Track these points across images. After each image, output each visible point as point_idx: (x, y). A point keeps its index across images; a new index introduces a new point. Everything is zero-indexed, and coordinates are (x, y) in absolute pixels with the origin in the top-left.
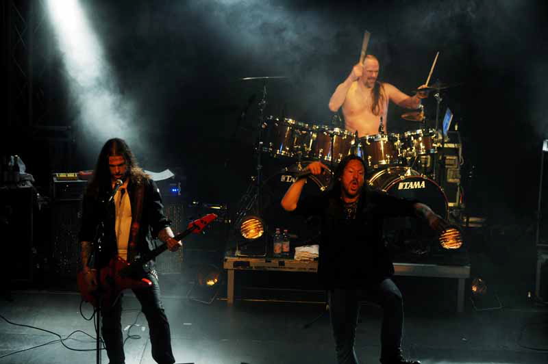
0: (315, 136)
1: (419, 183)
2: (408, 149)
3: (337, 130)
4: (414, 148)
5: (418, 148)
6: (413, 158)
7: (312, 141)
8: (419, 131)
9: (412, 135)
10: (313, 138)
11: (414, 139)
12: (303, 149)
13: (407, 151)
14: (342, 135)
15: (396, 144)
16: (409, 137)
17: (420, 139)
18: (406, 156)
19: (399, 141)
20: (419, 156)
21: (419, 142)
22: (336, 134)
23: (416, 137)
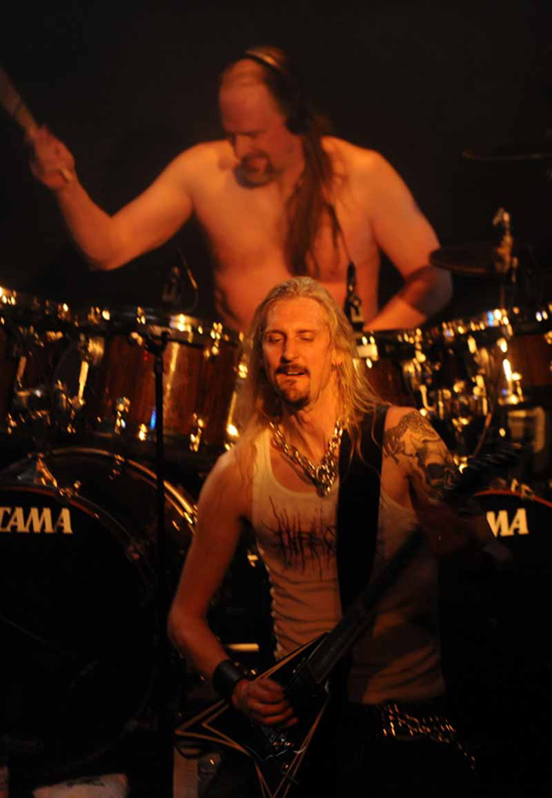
0: (96, 348)
1: (503, 515)
2: (457, 388)
3: (182, 323)
4: (480, 380)
5: (495, 382)
6: (477, 419)
7: (85, 367)
8: (497, 317)
9: (469, 333)
10: (91, 358)
11: (479, 345)
12: (50, 401)
13: (455, 395)
14: (202, 342)
15: (410, 368)
16: (461, 340)
17: (503, 345)
18: (452, 414)
19: (421, 357)
20: (501, 413)
21: (498, 357)
22: (180, 338)
23: (488, 338)
